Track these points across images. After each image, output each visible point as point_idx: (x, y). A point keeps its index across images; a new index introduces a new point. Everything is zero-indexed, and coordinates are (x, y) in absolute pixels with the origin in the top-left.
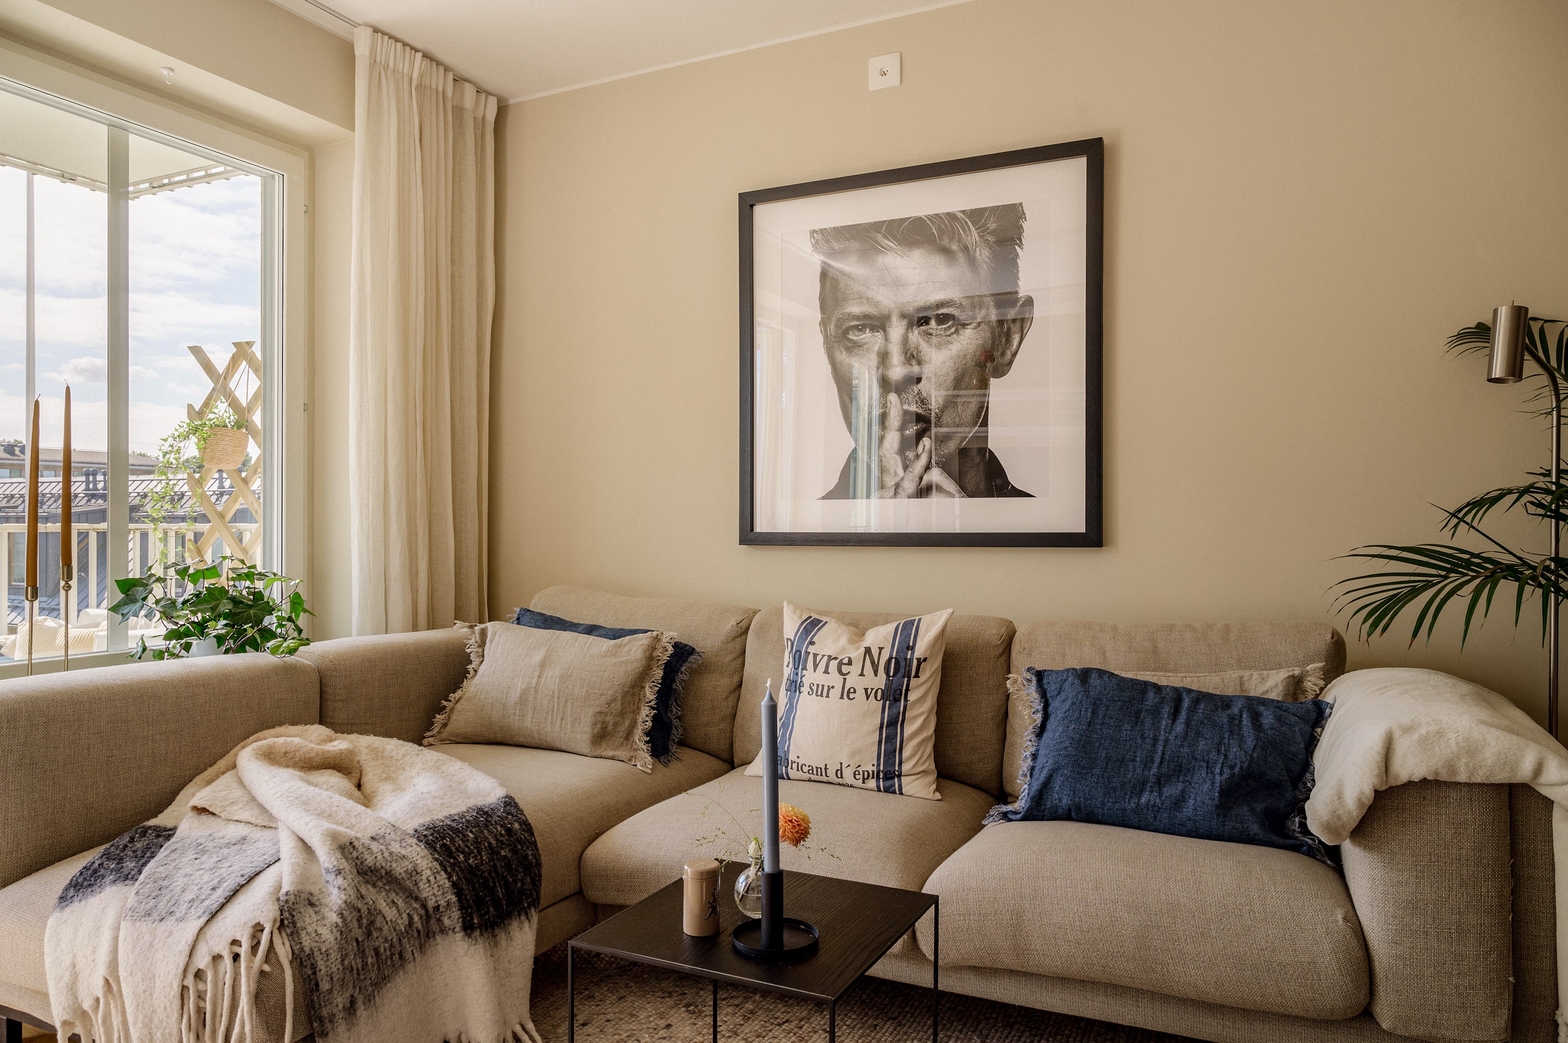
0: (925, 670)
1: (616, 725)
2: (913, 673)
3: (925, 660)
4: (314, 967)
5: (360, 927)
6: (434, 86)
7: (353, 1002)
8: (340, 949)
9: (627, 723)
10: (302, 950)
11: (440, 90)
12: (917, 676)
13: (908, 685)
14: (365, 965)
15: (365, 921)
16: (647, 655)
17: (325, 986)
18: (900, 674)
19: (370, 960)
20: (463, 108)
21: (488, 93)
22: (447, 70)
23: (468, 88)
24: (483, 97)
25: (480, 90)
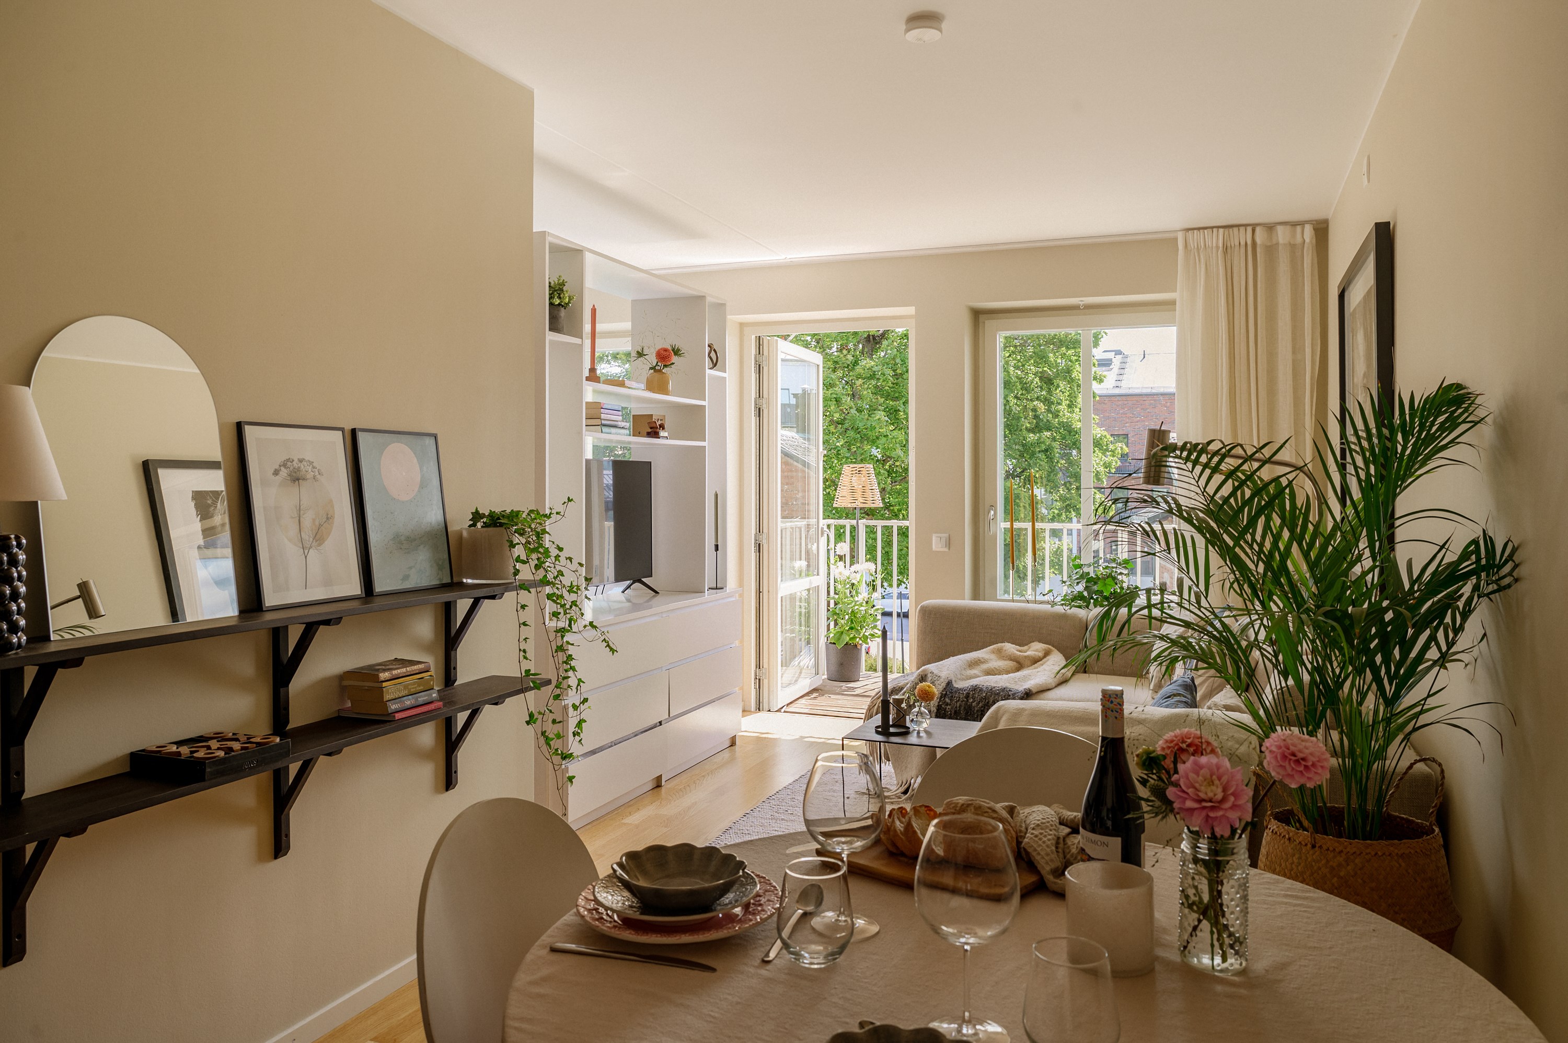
20: (1277, 244)
21: (1302, 224)
22: (1254, 227)
23: (1280, 229)
24: (1299, 228)
25: (1294, 224)
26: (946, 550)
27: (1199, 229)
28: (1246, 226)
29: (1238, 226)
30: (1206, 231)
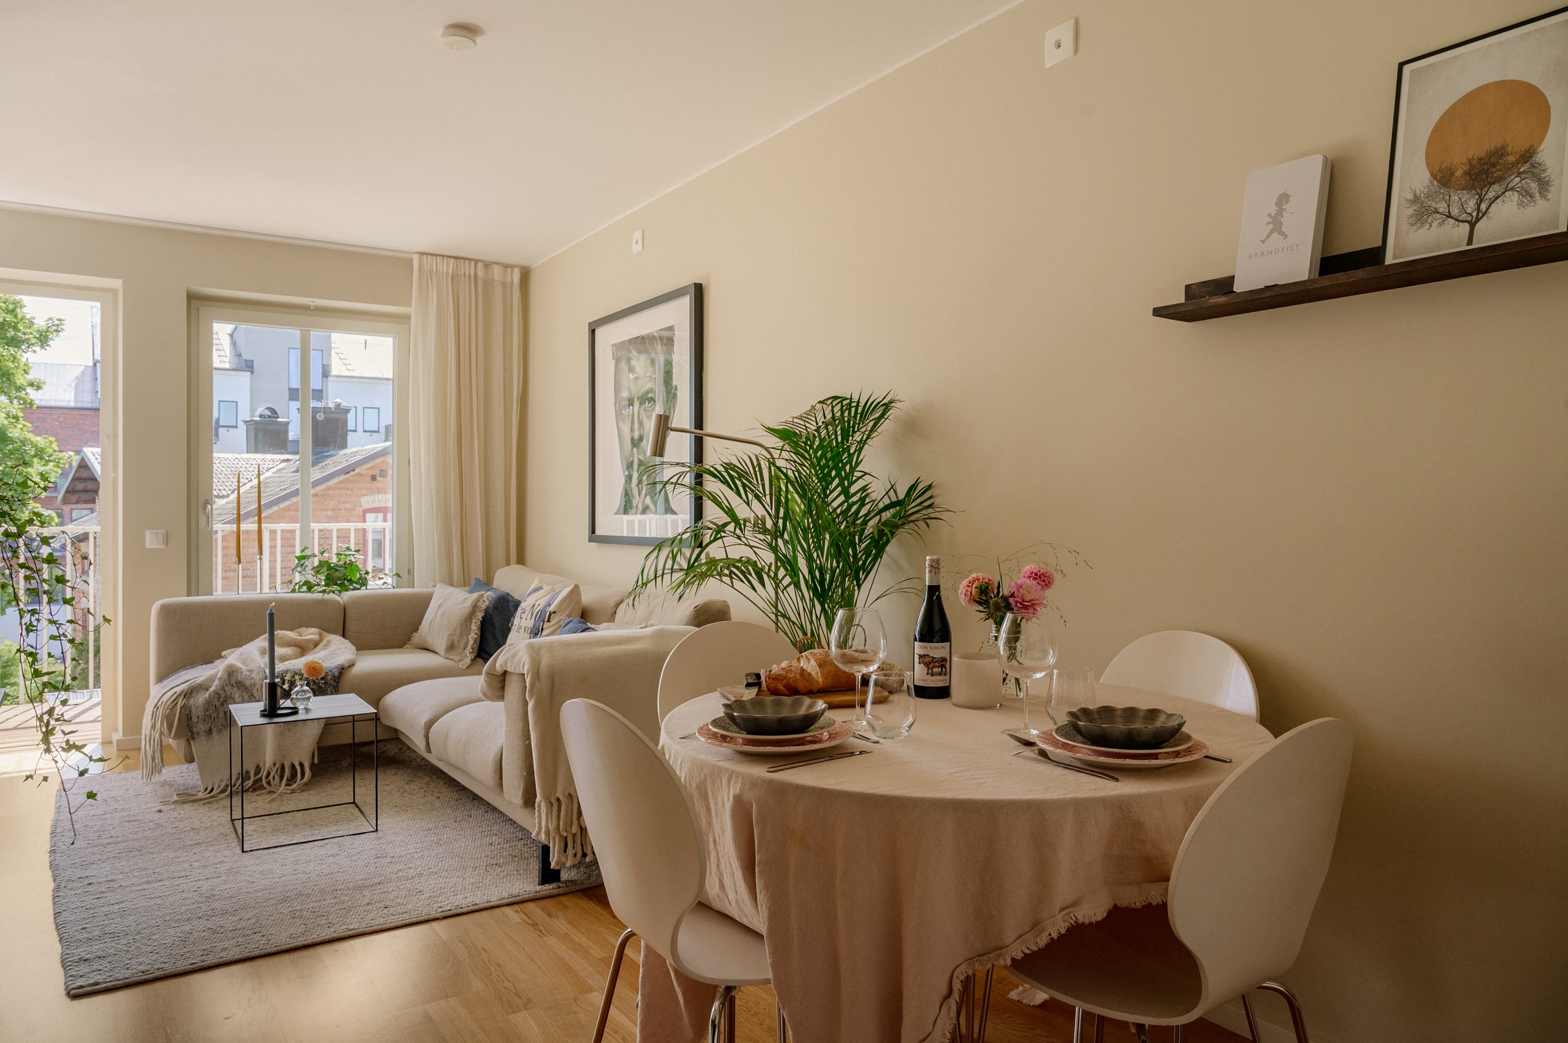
0: (554, 619)
1: (458, 641)
2: (546, 620)
3: (554, 612)
4: (190, 711)
5: (218, 701)
6: (467, 274)
7: (210, 730)
8: (204, 707)
9: (464, 641)
10: (188, 704)
11: (472, 274)
12: (549, 621)
13: (543, 626)
14: (218, 716)
15: (221, 700)
16: (474, 604)
17: (194, 719)
18: (540, 620)
19: (221, 715)
20: (493, 280)
21: (512, 267)
22: (476, 262)
23: (496, 267)
24: (509, 269)
25: (506, 266)
26: (163, 547)
27: (432, 255)
28: (470, 260)
29: (464, 259)
30: (438, 258)
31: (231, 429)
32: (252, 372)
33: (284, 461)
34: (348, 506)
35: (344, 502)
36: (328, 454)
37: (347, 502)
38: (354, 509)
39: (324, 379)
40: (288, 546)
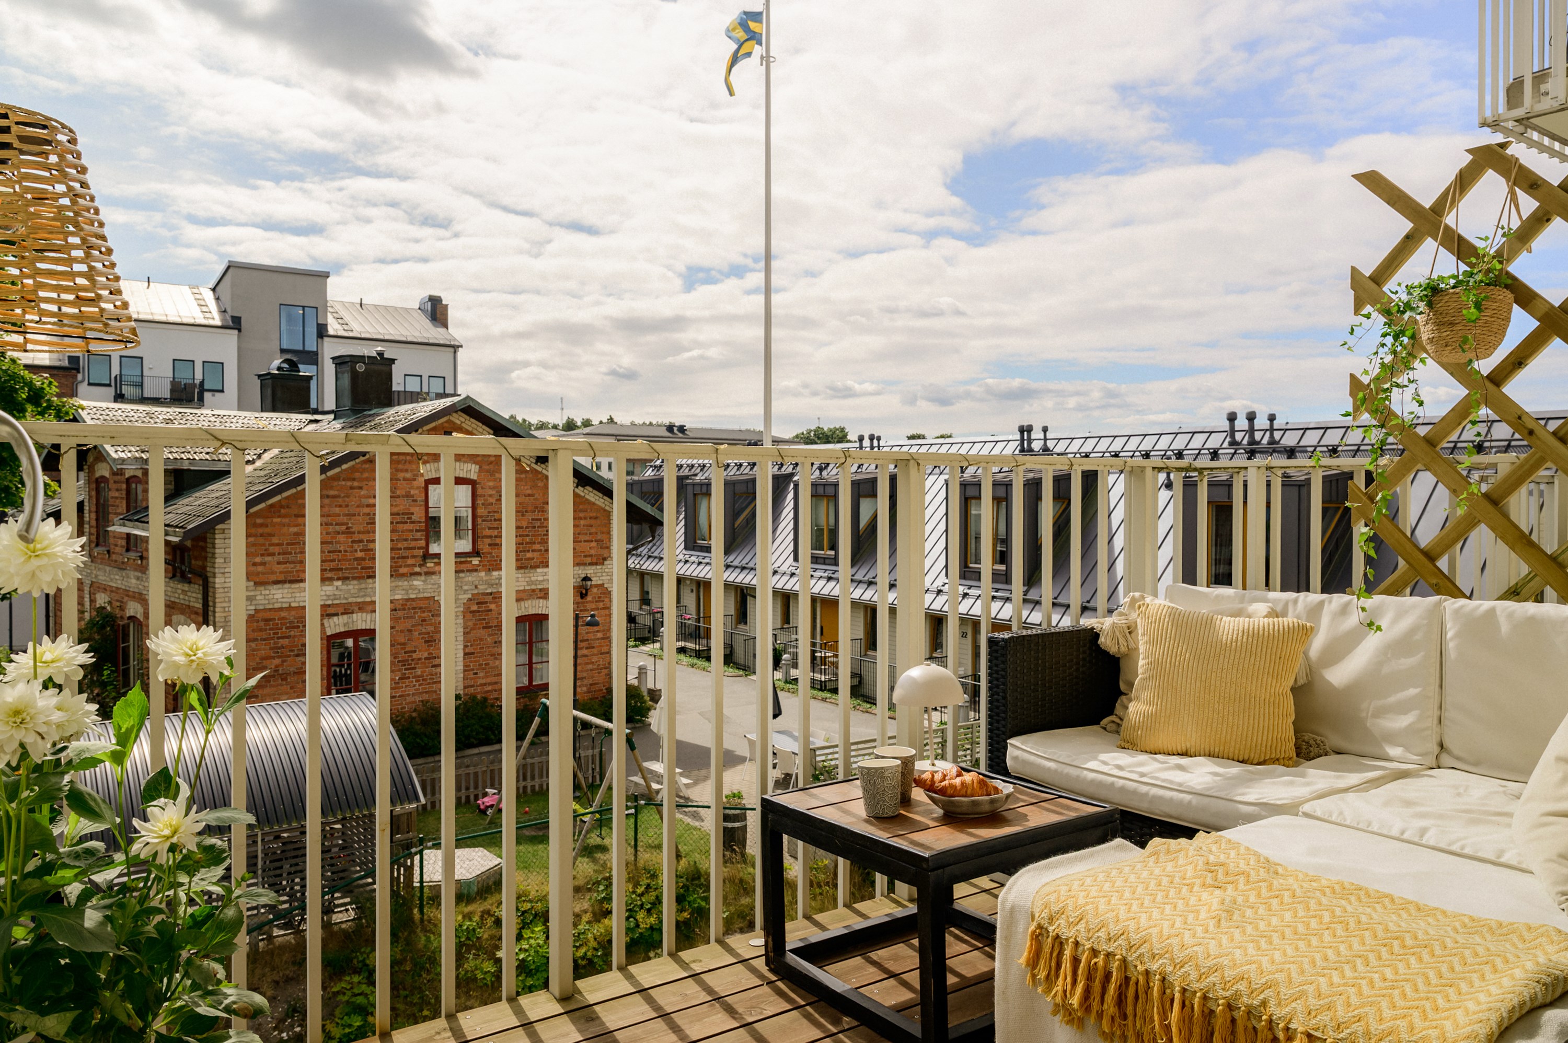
31: (217, 394)
32: (240, 330)
33: (311, 421)
34: (408, 475)
35: (402, 471)
36: (372, 412)
37: (406, 471)
38: (415, 480)
39: (320, 340)
40: (337, 524)
